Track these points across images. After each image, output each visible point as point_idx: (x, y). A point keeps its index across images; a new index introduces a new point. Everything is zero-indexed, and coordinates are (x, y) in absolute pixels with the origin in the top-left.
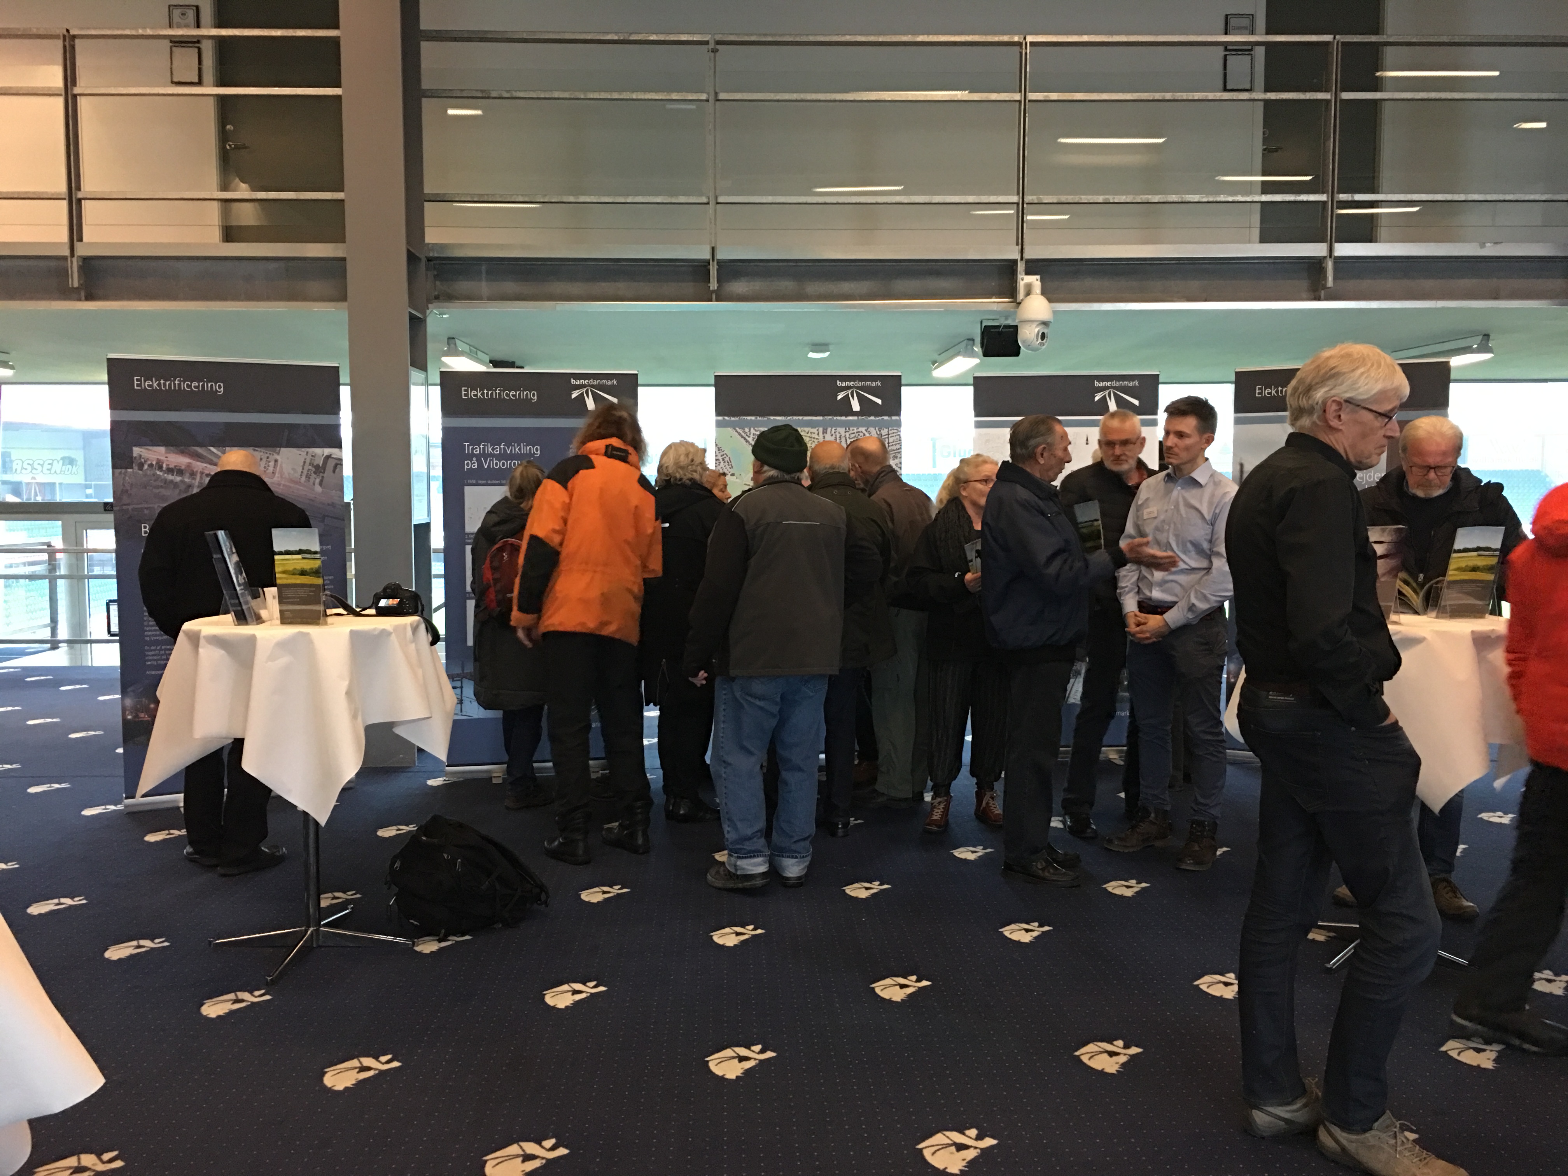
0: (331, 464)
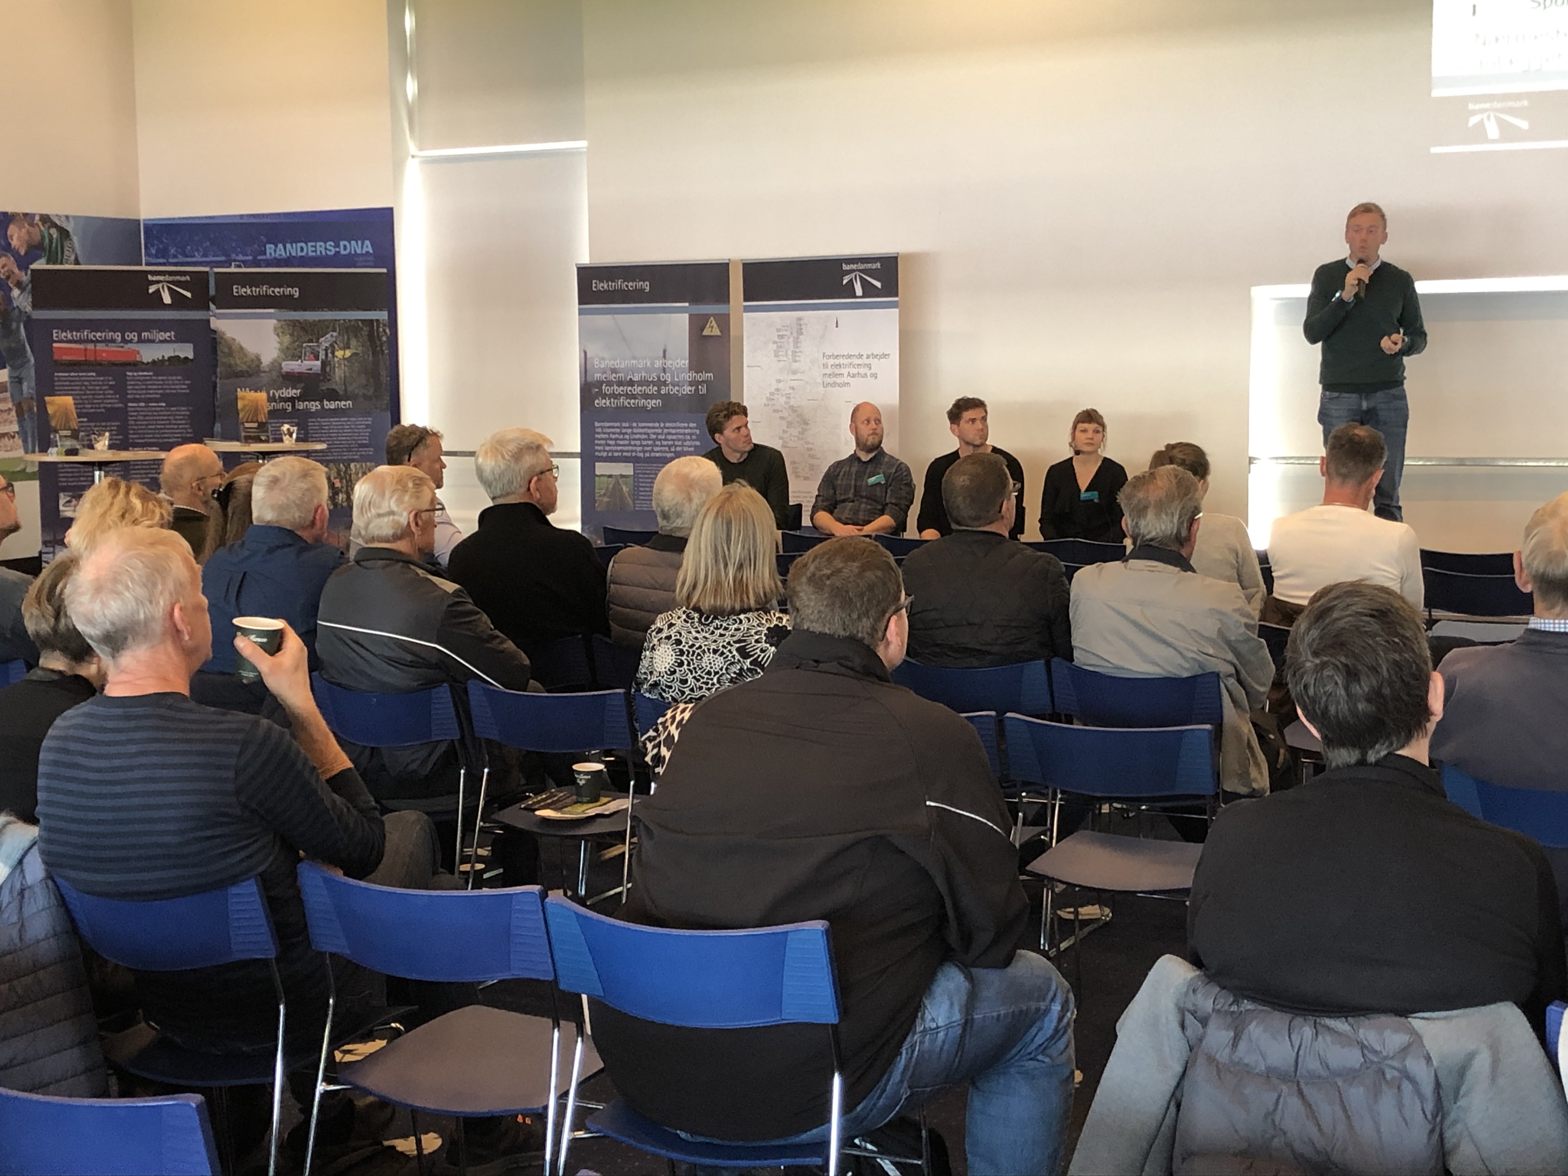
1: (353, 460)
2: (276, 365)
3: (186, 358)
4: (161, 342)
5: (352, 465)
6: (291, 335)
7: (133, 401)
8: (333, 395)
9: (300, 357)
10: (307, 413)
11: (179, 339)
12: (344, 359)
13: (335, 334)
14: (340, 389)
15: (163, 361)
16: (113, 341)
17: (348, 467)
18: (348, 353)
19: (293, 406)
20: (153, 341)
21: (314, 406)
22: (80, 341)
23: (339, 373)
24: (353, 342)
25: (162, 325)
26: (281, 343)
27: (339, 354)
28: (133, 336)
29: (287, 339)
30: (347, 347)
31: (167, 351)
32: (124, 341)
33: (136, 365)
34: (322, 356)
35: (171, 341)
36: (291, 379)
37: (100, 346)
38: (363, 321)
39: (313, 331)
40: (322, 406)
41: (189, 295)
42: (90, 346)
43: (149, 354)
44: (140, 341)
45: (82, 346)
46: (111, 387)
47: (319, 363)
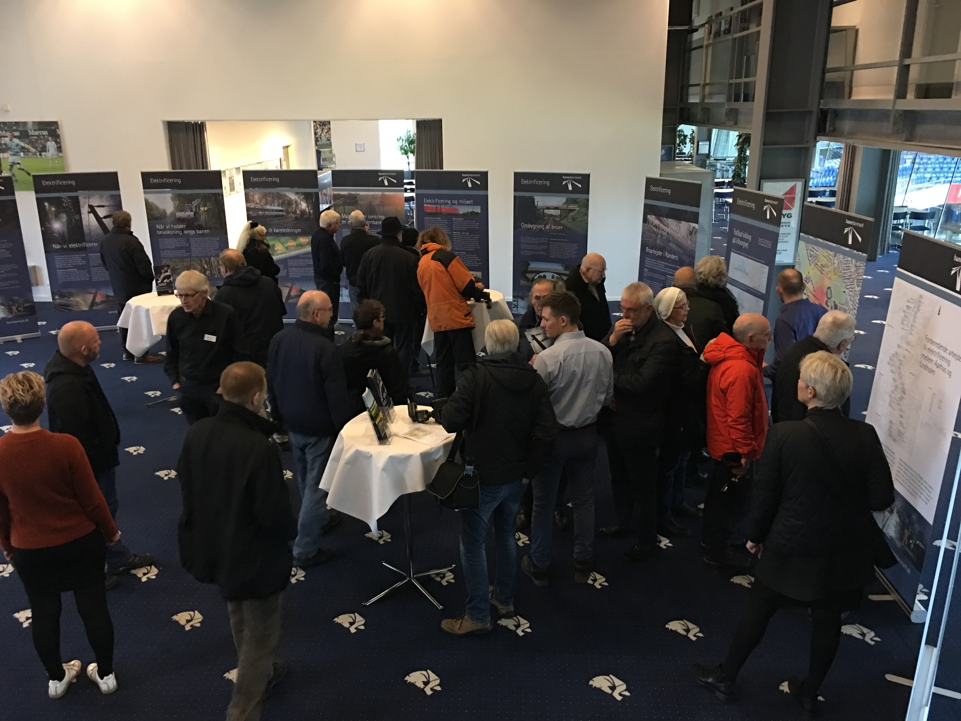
0: (695, 230)
1: (212, 256)
2: (173, 214)
3: (477, 213)
4: (467, 205)
5: (212, 258)
6: (179, 200)
7: (455, 231)
8: (200, 228)
9: (184, 211)
10: (188, 235)
11: (475, 204)
12: (205, 211)
13: (199, 200)
14: (204, 225)
15: (468, 213)
16: (447, 204)
17: (210, 259)
18: (206, 209)
19: (183, 232)
20: (464, 204)
21: (192, 232)
22: (435, 204)
23: (203, 218)
24: (208, 204)
25: (468, 197)
26: (175, 204)
27: (202, 209)
28: (456, 202)
29: (177, 203)
30: (205, 206)
31: (470, 209)
32: (452, 204)
33: (457, 215)
34: (194, 210)
35: (471, 205)
36: (180, 220)
37: (442, 206)
38: (211, 194)
39: (190, 199)
40: (196, 232)
41: (479, 183)
42: (438, 206)
43: (462, 210)
44: (459, 204)
45: (433, 206)
46: (447, 225)
47: (193, 213)
